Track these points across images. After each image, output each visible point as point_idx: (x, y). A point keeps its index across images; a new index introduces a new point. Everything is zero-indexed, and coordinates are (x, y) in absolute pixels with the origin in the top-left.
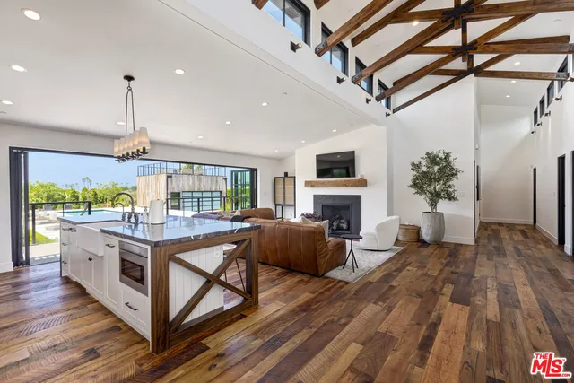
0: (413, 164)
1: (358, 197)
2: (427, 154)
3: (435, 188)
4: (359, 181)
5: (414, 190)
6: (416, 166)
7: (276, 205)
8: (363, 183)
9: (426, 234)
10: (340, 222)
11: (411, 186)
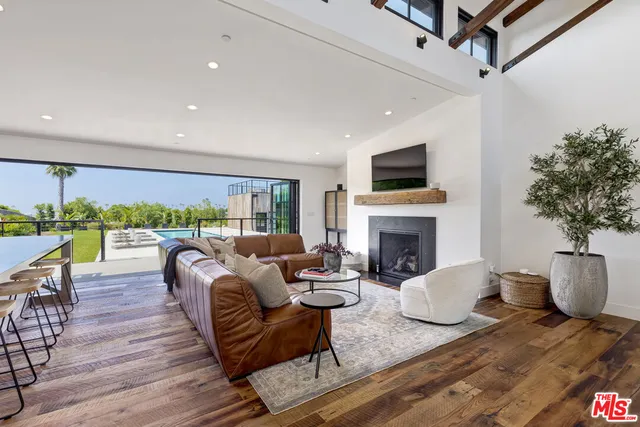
0: (537, 160)
1: (432, 221)
2: (568, 138)
3: (585, 206)
4: (429, 193)
5: (534, 209)
6: (541, 164)
7: (328, 230)
8: (440, 197)
9: (561, 297)
10: (408, 260)
11: (529, 202)
